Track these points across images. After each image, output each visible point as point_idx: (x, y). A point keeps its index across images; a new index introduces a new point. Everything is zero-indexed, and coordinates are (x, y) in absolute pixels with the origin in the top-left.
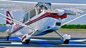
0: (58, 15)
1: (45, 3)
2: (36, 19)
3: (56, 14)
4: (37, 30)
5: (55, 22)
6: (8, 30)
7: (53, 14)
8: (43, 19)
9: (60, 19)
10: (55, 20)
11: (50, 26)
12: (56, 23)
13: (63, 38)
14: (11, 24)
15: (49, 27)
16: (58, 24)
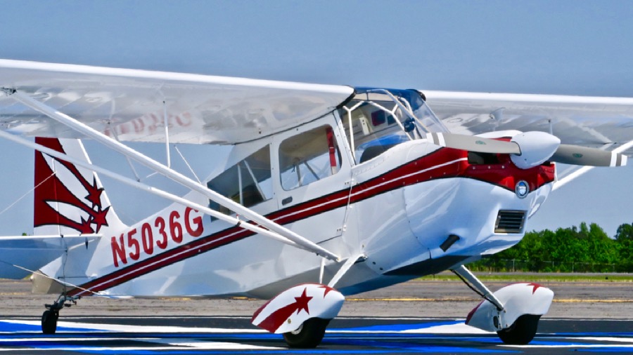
0: (513, 165)
1: (395, 92)
2: (345, 192)
3: (505, 158)
4: (356, 259)
5: (492, 207)
6: (51, 270)
7: (480, 160)
8: (408, 189)
9: (522, 189)
10: (497, 198)
11: (459, 232)
12: (501, 213)
13: (499, 309)
14: (84, 227)
15: (454, 239)
16: (511, 220)
